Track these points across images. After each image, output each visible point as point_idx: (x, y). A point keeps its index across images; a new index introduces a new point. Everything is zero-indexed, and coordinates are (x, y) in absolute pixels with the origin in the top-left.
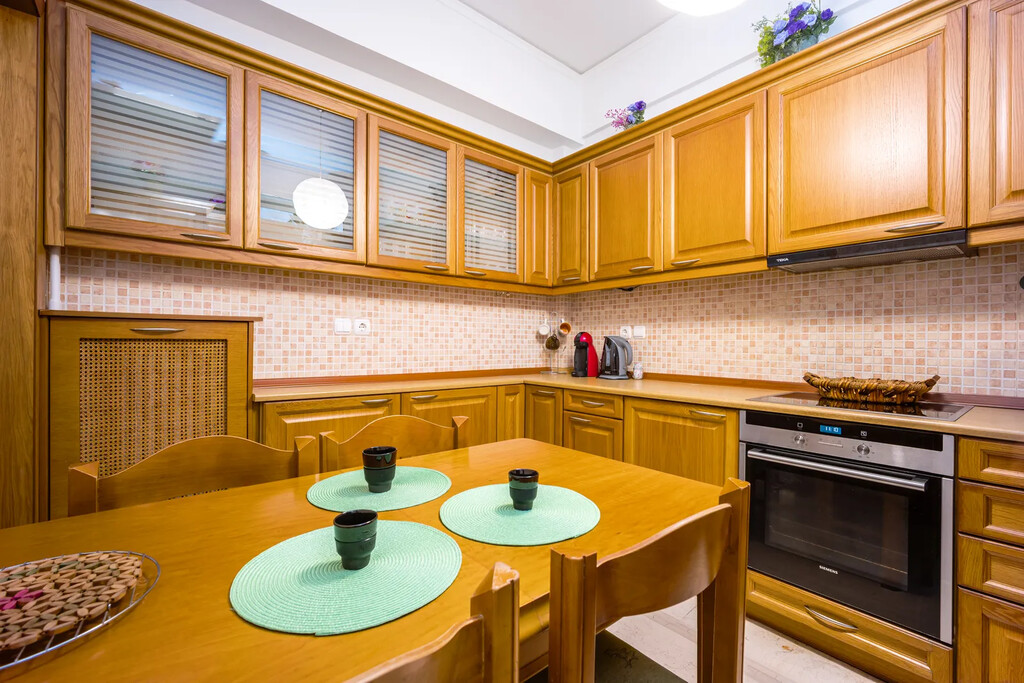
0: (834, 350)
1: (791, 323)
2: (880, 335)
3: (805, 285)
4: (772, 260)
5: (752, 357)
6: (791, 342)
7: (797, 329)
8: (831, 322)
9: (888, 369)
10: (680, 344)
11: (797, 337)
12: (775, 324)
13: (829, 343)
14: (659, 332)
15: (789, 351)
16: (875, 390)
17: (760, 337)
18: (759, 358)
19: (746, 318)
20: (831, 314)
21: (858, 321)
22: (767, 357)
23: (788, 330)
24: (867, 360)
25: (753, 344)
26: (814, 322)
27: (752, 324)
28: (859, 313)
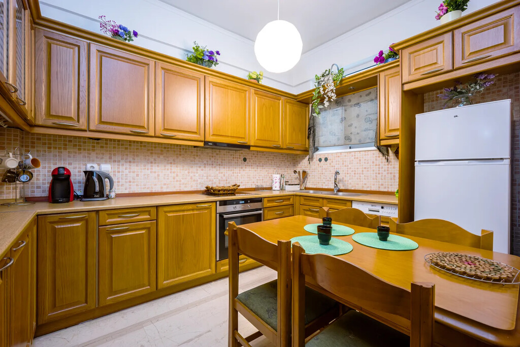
0: (206, 178)
1: (192, 167)
2: (218, 172)
3: (197, 153)
4: (206, 143)
5: (177, 181)
6: (191, 175)
7: (194, 169)
8: (205, 167)
9: (219, 183)
10: (137, 175)
11: (194, 173)
12: (186, 167)
13: (204, 175)
14: (122, 168)
15: (191, 178)
16: (222, 190)
17: (180, 172)
18: (180, 181)
19: (174, 164)
20: (205, 164)
21: (212, 167)
22: (183, 181)
23: (191, 170)
24: (215, 180)
25: (177, 175)
26: (200, 167)
27: (177, 167)
28: (212, 165)
